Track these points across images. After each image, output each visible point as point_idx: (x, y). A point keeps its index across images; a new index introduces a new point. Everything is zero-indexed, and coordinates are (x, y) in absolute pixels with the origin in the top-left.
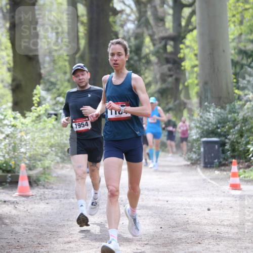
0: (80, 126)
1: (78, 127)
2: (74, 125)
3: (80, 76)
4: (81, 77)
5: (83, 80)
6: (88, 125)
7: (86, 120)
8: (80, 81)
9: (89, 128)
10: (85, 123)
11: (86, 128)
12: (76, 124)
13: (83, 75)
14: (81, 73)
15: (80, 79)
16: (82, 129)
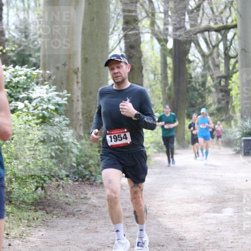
0: (116, 140)
1: (113, 140)
2: (108, 137)
3: (115, 68)
4: (116, 71)
5: (119, 75)
6: (126, 138)
7: (124, 132)
8: (114, 76)
9: (129, 143)
10: (122, 135)
11: (124, 141)
12: (111, 137)
13: (119, 68)
14: (116, 65)
15: (115, 73)
16: (119, 143)
